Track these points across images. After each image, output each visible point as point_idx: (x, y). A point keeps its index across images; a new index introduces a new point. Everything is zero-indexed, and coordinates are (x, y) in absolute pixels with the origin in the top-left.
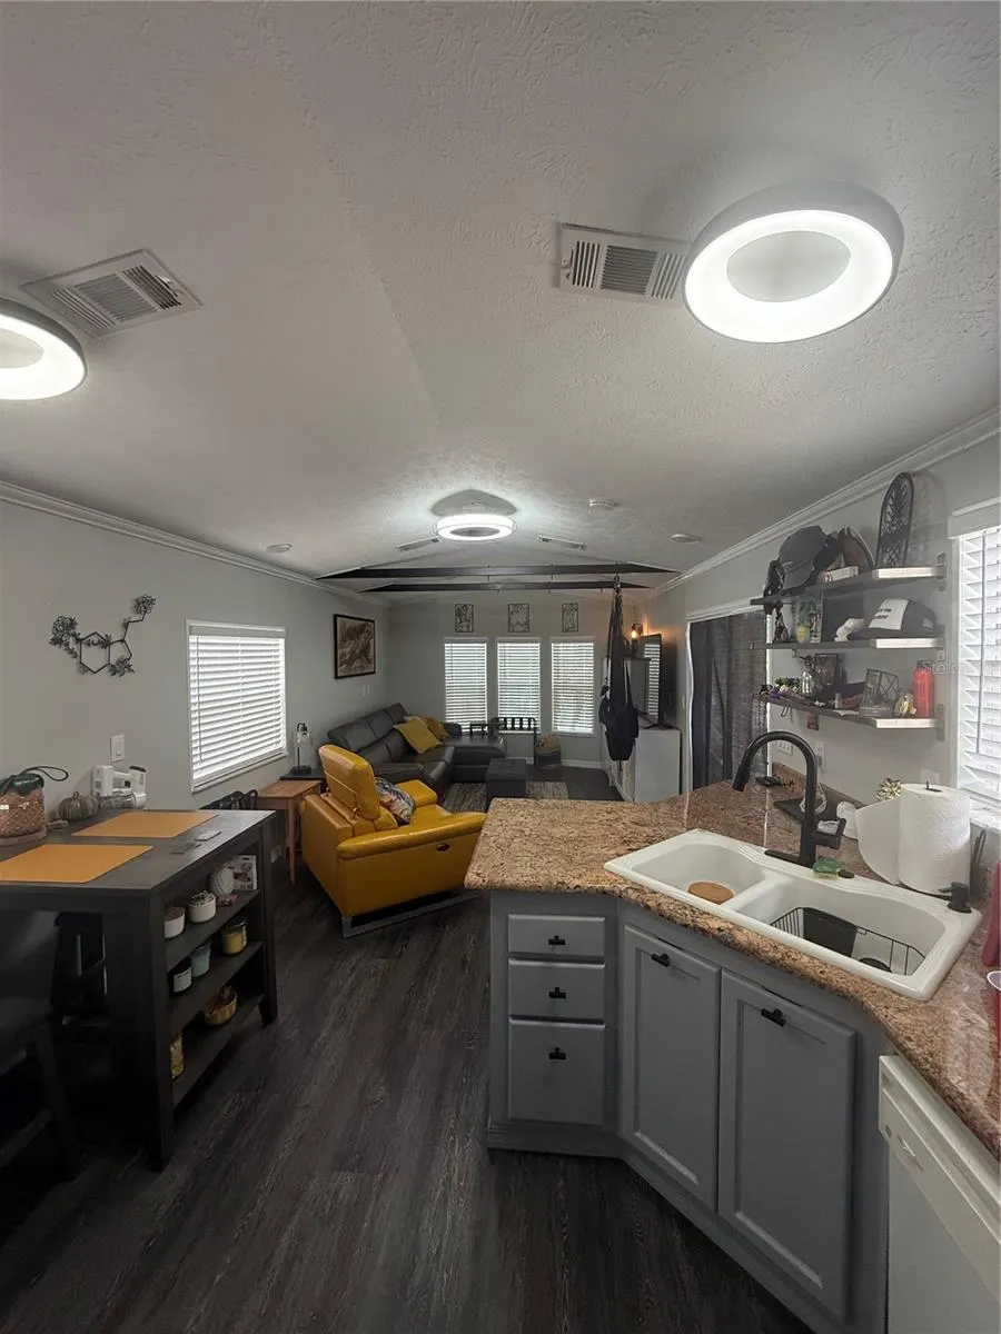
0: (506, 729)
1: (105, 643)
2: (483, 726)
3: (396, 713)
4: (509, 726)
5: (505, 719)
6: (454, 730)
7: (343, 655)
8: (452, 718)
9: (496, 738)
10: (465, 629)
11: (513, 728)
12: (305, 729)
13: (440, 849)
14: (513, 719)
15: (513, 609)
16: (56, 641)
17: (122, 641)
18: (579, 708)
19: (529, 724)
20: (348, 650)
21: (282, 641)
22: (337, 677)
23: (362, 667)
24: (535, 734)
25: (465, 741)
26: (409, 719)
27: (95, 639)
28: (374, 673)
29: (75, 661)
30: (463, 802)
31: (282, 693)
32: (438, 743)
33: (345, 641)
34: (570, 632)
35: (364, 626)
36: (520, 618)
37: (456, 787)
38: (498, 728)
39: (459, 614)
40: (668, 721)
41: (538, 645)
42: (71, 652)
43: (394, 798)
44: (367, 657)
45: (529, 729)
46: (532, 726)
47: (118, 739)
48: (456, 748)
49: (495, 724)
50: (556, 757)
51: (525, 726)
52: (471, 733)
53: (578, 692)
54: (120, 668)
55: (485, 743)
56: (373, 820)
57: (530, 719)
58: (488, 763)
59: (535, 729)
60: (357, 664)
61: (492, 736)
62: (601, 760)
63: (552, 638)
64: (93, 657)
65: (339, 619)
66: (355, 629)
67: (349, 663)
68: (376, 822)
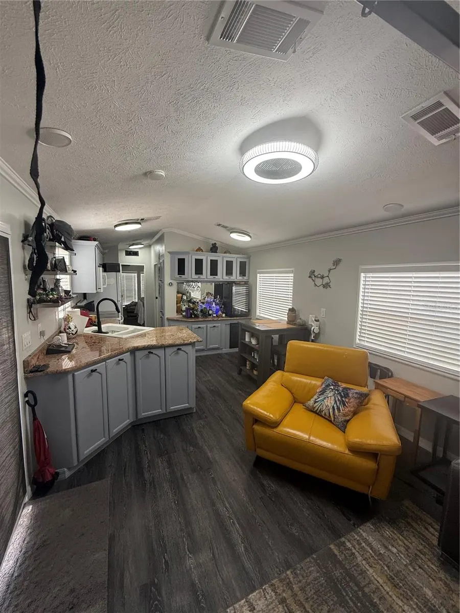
1: (322, 277)
16: (310, 277)
17: (328, 276)
27: (319, 276)
29: (313, 283)
42: (313, 280)
47: (323, 310)
54: (326, 286)
64: (319, 282)
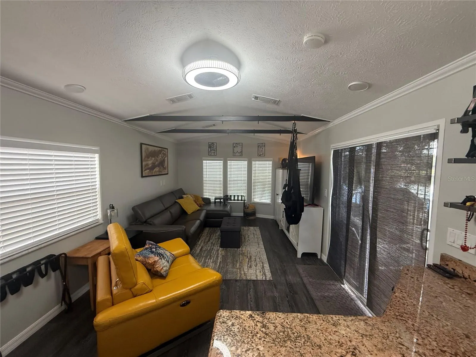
0: (231, 200)
2: (220, 199)
3: (179, 193)
4: (232, 199)
5: (231, 196)
6: (207, 201)
7: (147, 165)
8: (206, 195)
9: (227, 205)
10: (213, 154)
11: (234, 200)
12: (113, 208)
13: (183, 305)
14: (234, 196)
15: (235, 145)
18: (264, 191)
19: (242, 198)
20: (150, 162)
21: (97, 156)
22: (142, 177)
23: (160, 171)
24: (244, 203)
25: (212, 207)
26: (184, 196)
28: (168, 174)
30: (209, 241)
31: (98, 186)
32: (199, 208)
33: (148, 158)
34: (261, 155)
35: (161, 151)
36: (238, 149)
37: (207, 230)
38: (227, 200)
39: (210, 147)
40: (315, 202)
41: (247, 162)
43: (157, 258)
44: (163, 166)
45: (242, 200)
46: (243, 199)
48: (207, 211)
49: (226, 198)
50: (254, 213)
51: (240, 199)
52: (215, 202)
53: (264, 184)
55: (221, 208)
56: (130, 289)
57: (242, 196)
58: (222, 218)
59: (244, 200)
60: (157, 169)
61: (225, 205)
62: (274, 215)
63: (253, 159)
65: (143, 146)
66: (155, 151)
67: (152, 168)
68: (133, 290)
